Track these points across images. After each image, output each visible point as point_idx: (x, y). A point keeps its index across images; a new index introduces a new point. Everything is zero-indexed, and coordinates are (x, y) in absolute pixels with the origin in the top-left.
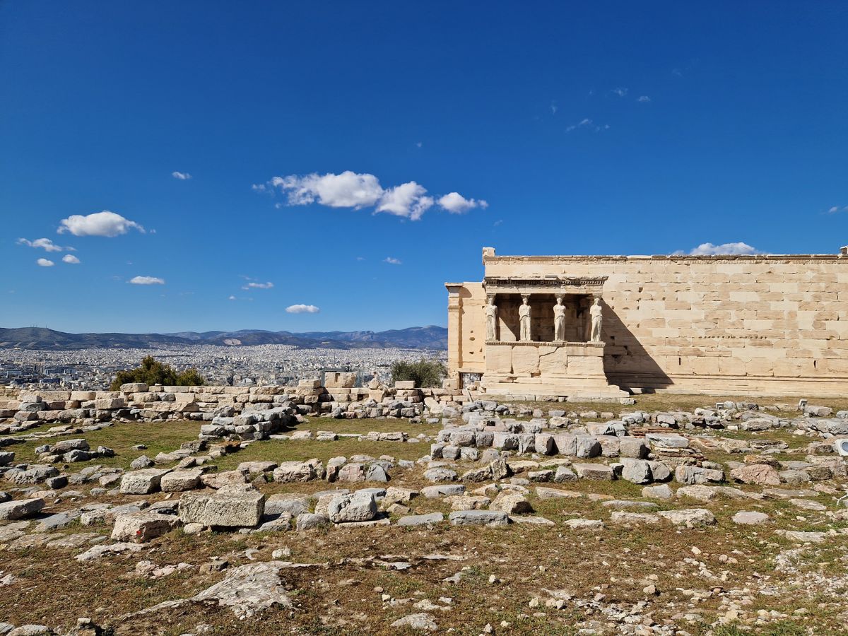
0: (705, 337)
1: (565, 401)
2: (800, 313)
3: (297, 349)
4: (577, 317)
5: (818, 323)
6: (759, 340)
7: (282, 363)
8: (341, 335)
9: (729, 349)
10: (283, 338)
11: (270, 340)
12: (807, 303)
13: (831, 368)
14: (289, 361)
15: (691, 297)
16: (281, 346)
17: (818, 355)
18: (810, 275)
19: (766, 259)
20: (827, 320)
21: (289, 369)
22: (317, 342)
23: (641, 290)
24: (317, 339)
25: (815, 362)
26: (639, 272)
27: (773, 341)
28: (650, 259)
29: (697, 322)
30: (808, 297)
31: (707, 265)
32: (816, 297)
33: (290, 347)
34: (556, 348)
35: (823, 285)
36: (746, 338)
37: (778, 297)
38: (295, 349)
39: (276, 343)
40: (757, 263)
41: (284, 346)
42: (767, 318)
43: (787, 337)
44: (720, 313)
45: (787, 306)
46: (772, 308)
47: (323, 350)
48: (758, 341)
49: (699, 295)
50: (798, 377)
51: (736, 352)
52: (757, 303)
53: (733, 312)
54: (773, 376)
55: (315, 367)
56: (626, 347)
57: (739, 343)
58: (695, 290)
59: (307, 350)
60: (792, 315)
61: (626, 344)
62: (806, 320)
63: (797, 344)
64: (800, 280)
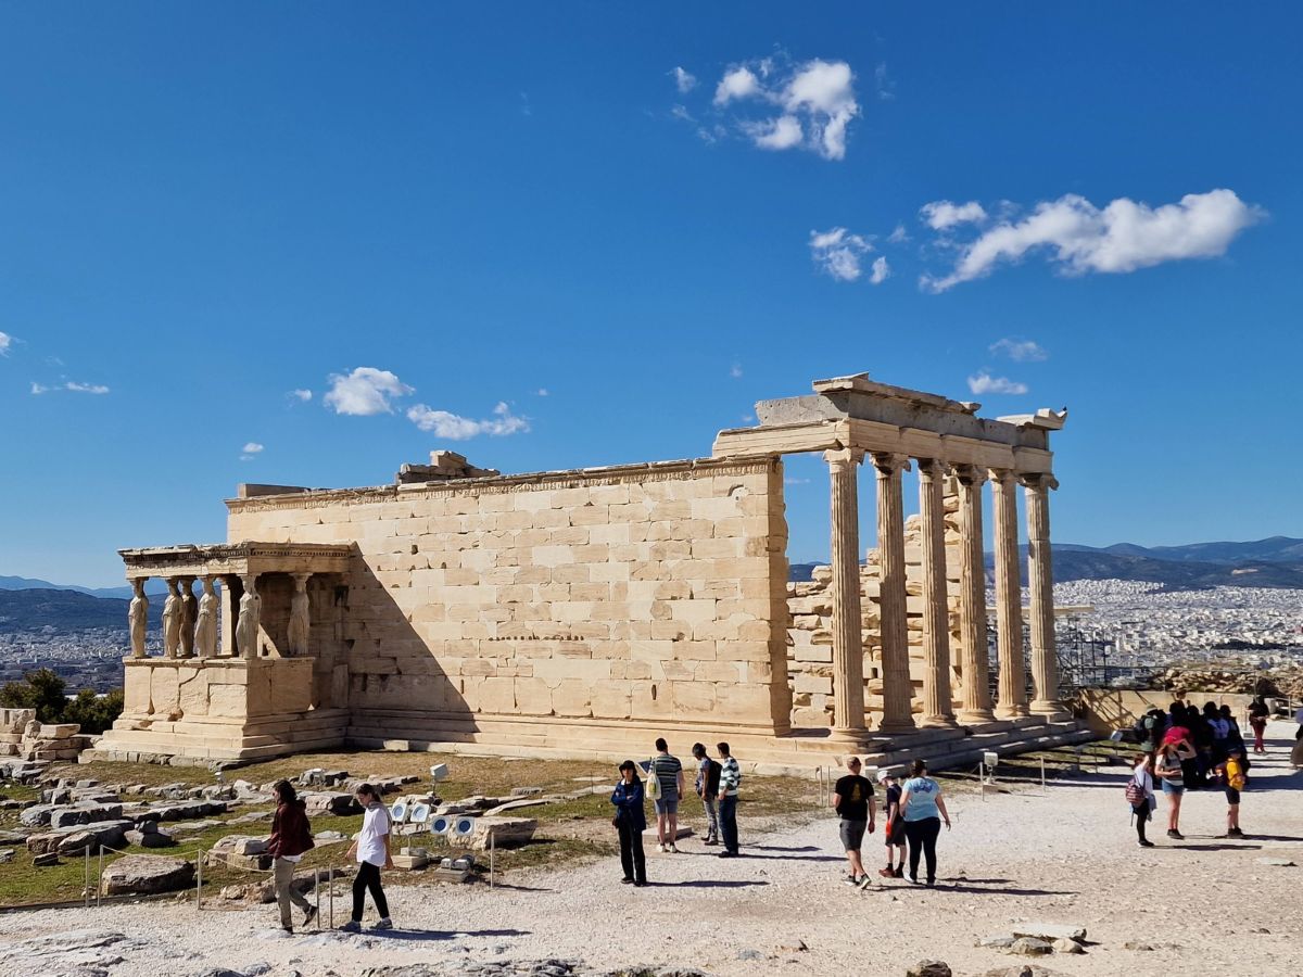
0: (498, 639)
1: (167, 762)
2: (633, 585)
3: (1160, 591)
4: (336, 605)
5: (660, 608)
6: (571, 641)
7: (1115, 630)
8: (1290, 549)
9: (530, 662)
10: (1119, 563)
11: (1086, 568)
12: (644, 565)
13: (679, 701)
14: (1134, 624)
15: (478, 560)
16: (1115, 584)
17: (659, 675)
18: (649, 505)
19: (584, 478)
20: (673, 598)
21: (1128, 647)
22: (1216, 569)
23: (415, 550)
24: (1218, 561)
25: (654, 686)
26: (413, 516)
27: (591, 643)
28: (425, 490)
29: (488, 608)
30: (644, 553)
31: (502, 495)
32: (657, 551)
33: (1142, 586)
34: (195, 670)
35: (667, 524)
36: (554, 639)
37: (600, 553)
38: (1154, 592)
39: (1100, 576)
40: (571, 487)
41: (1128, 586)
42: (584, 598)
43: (612, 637)
44: (517, 592)
45: (615, 571)
46: (592, 578)
47: (1234, 592)
48: (571, 645)
49: (489, 555)
50: (627, 718)
51: (541, 667)
52: (570, 567)
53: (535, 587)
54: (591, 716)
55: (1203, 641)
56: (395, 659)
57: (544, 649)
58: (485, 547)
59: (1189, 595)
60: (622, 589)
61: (395, 653)
62: (641, 597)
63: (627, 650)
64: (633, 516)
